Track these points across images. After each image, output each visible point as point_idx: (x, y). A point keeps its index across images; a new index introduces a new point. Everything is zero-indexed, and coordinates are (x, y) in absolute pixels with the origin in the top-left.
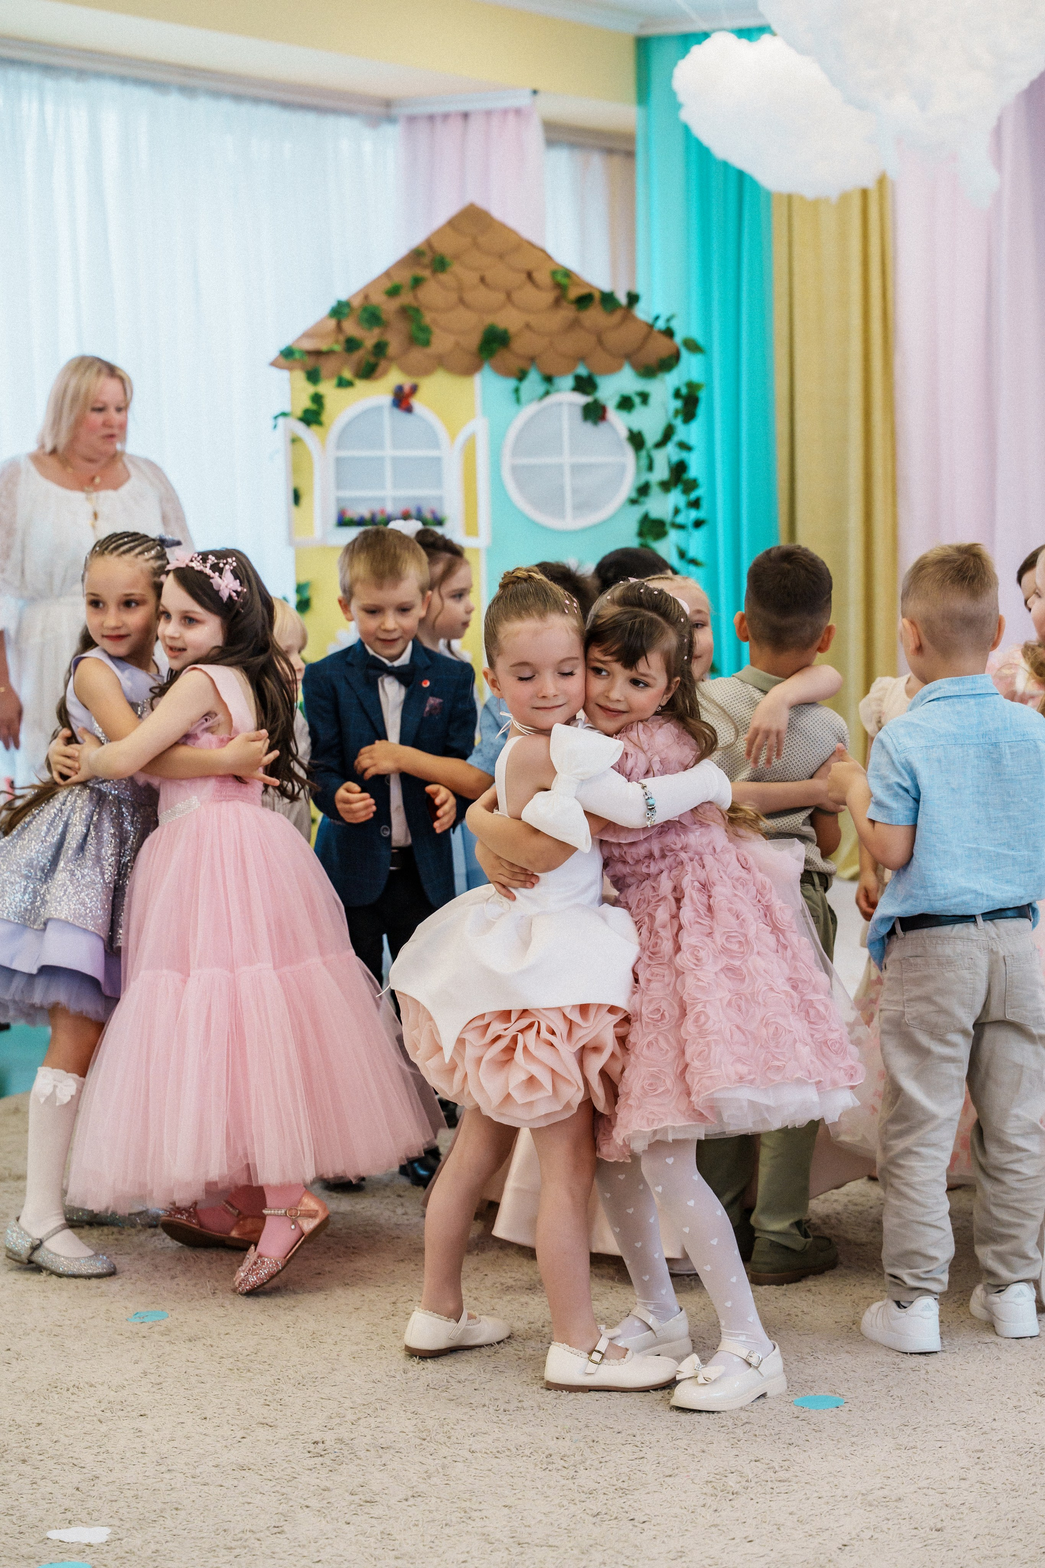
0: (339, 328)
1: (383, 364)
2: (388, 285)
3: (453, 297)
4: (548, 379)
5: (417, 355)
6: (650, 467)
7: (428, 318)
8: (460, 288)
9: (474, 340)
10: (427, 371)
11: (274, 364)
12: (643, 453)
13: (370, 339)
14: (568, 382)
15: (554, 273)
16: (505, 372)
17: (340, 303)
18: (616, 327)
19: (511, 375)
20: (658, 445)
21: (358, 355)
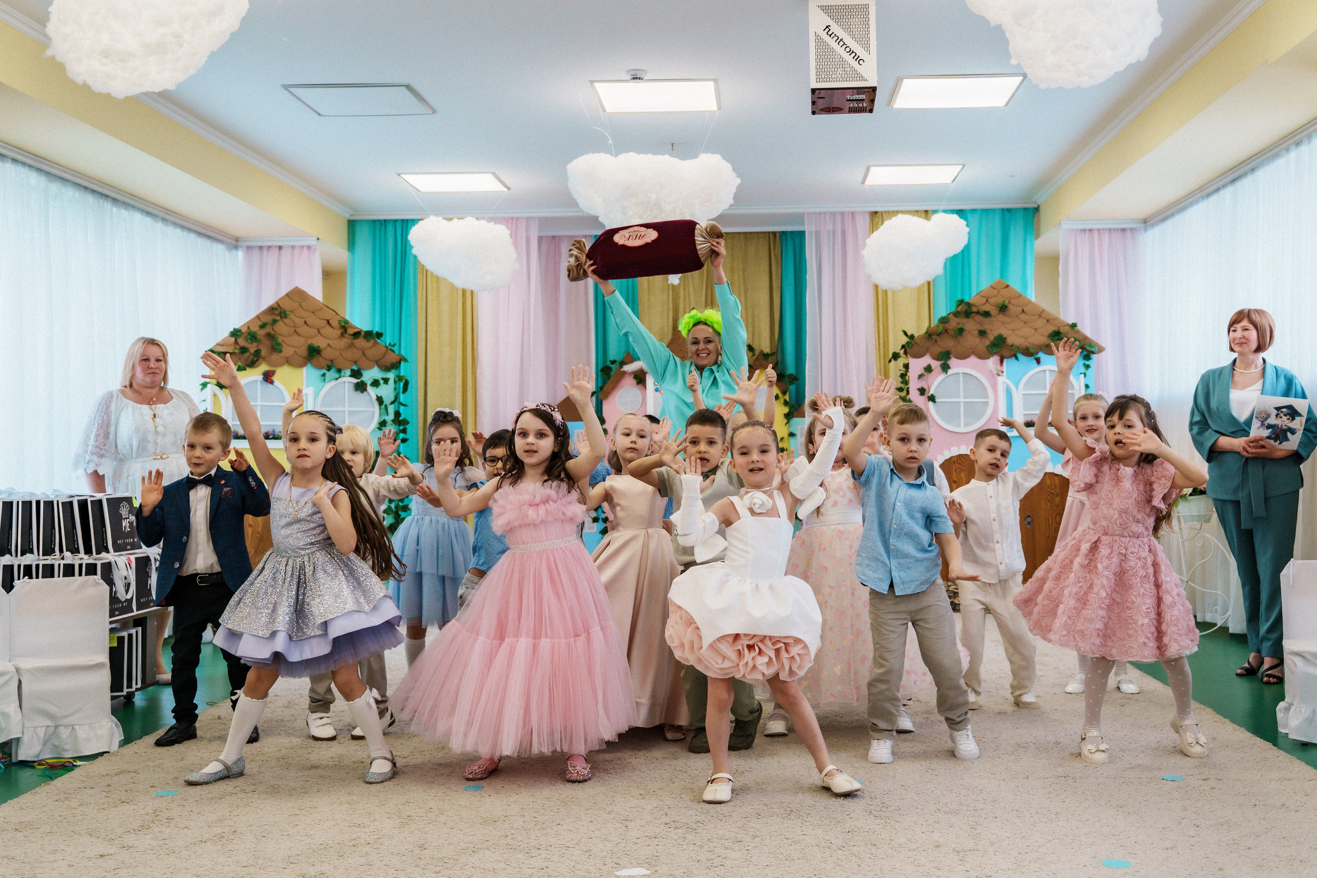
0: (236, 341)
1: (260, 360)
2: (261, 323)
3: (293, 330)
4: (339, 371)
5: (275, 357)
6: (386, 414)
7: (280, 339)
8: (295, 326)
9: (304, 351)
10: (281, 365)
12: (383, 406)
13: (253, 348)
14: (348, 372)
15: (340, 321)
16: (319, 367)
17: (235, 330)
18: (371, 348)
19: (322, 368)
20: (392, 403)
21: (246, 355)
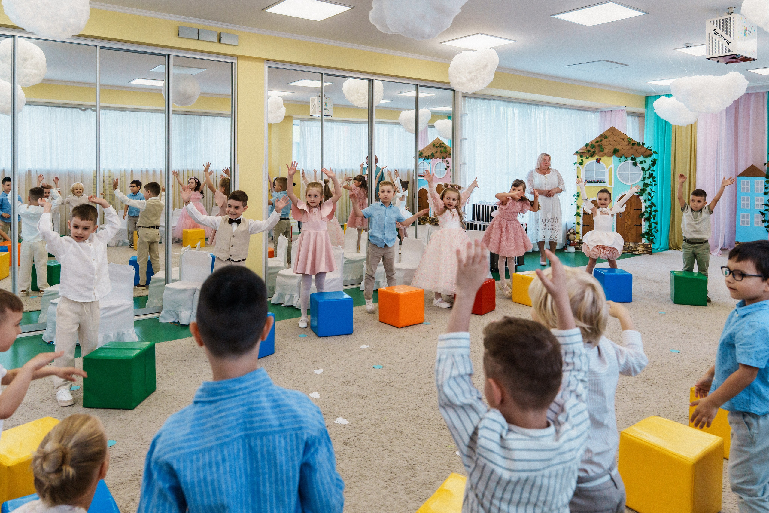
0: (587, 148)
1: (595, 154)
2: (596, 141)
3: (609, 143)
4: (626, 158)
5: (601, 153)
6: (646, 174)
7: (603, 146)
8: (610, 141)
9: (612, 150)
10: (603, 156)
11: (574, 154)
12: (644, 171)
13: (592, 150)
14: (630, 158)
15: (628, 139)
16: (618, 157)
17: (587, 144)
18: (640, 149)
20: (647, 170)
21: (590, 153)
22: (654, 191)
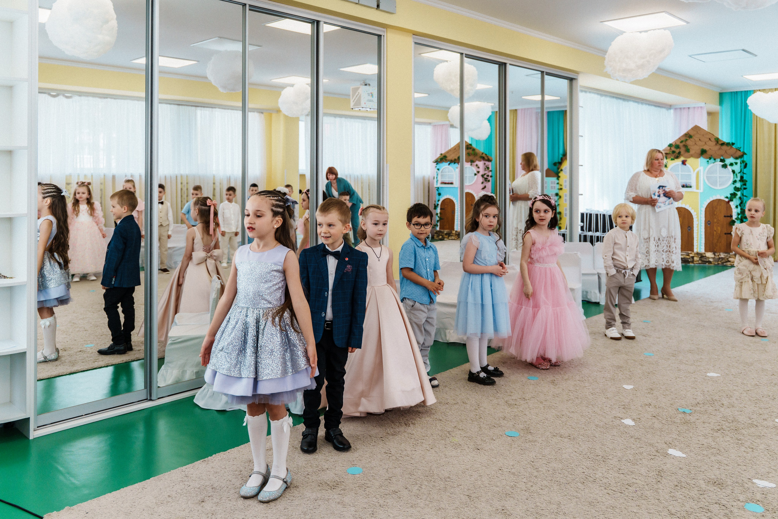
0: (670, 149)
1: (681, 156)
2: (680, 140)
3: (694, 143)
4: (715, 159)
5: (687, 154)
6: (736, 177)
7: (689, 147)
8: (696, 141)
9: (699, 151)
10: (689, 157)
12: (735, 174)
13: (677, 151)
14: (719, 160)
15: (715, 139)
17: (670, 144)
18: (729, 149)
19: (706, 158)
20: (739, 173)
21: (675, 154)
22: (745, 196)
